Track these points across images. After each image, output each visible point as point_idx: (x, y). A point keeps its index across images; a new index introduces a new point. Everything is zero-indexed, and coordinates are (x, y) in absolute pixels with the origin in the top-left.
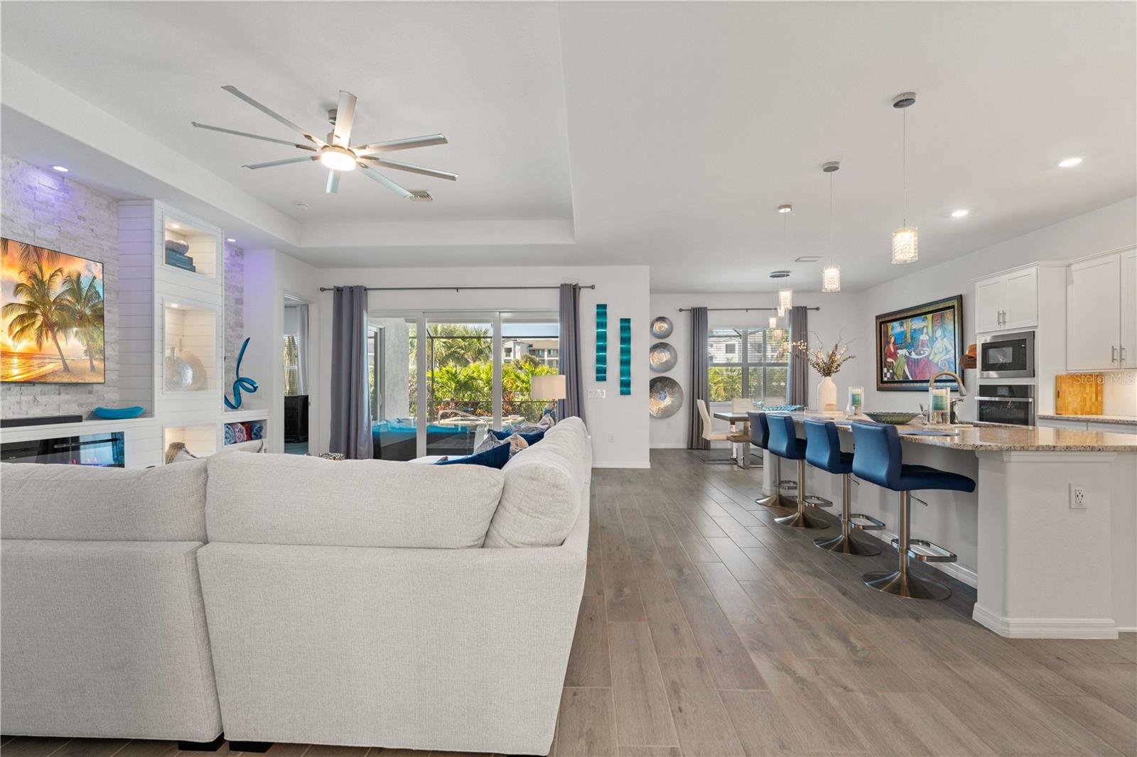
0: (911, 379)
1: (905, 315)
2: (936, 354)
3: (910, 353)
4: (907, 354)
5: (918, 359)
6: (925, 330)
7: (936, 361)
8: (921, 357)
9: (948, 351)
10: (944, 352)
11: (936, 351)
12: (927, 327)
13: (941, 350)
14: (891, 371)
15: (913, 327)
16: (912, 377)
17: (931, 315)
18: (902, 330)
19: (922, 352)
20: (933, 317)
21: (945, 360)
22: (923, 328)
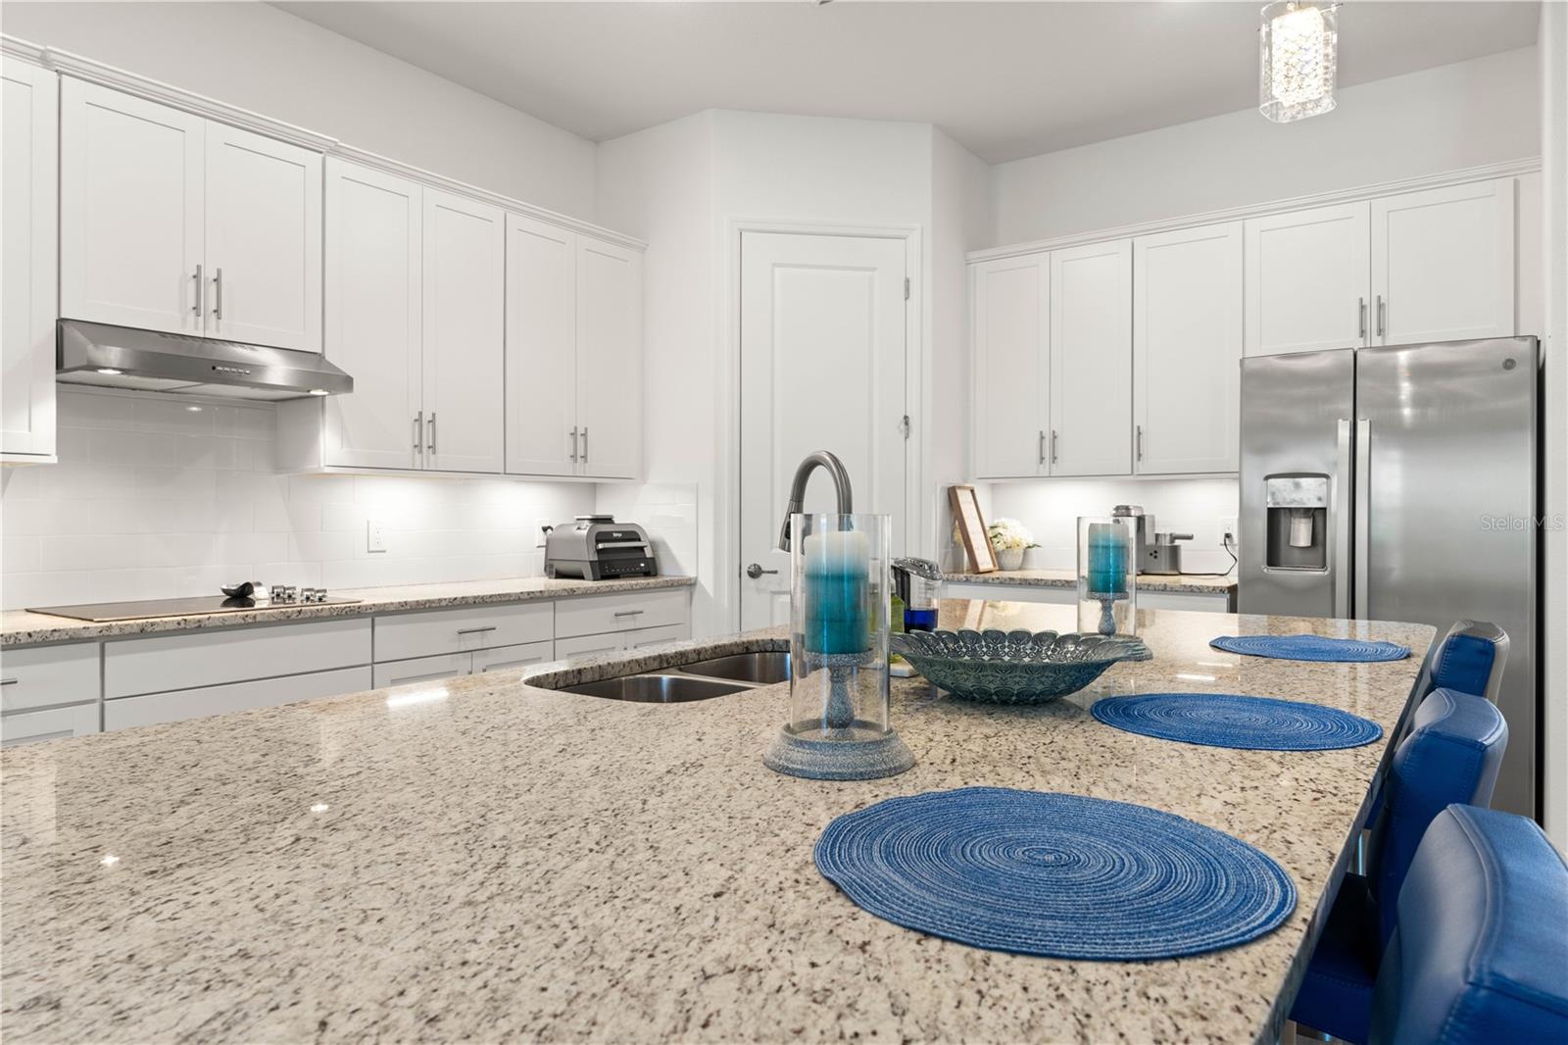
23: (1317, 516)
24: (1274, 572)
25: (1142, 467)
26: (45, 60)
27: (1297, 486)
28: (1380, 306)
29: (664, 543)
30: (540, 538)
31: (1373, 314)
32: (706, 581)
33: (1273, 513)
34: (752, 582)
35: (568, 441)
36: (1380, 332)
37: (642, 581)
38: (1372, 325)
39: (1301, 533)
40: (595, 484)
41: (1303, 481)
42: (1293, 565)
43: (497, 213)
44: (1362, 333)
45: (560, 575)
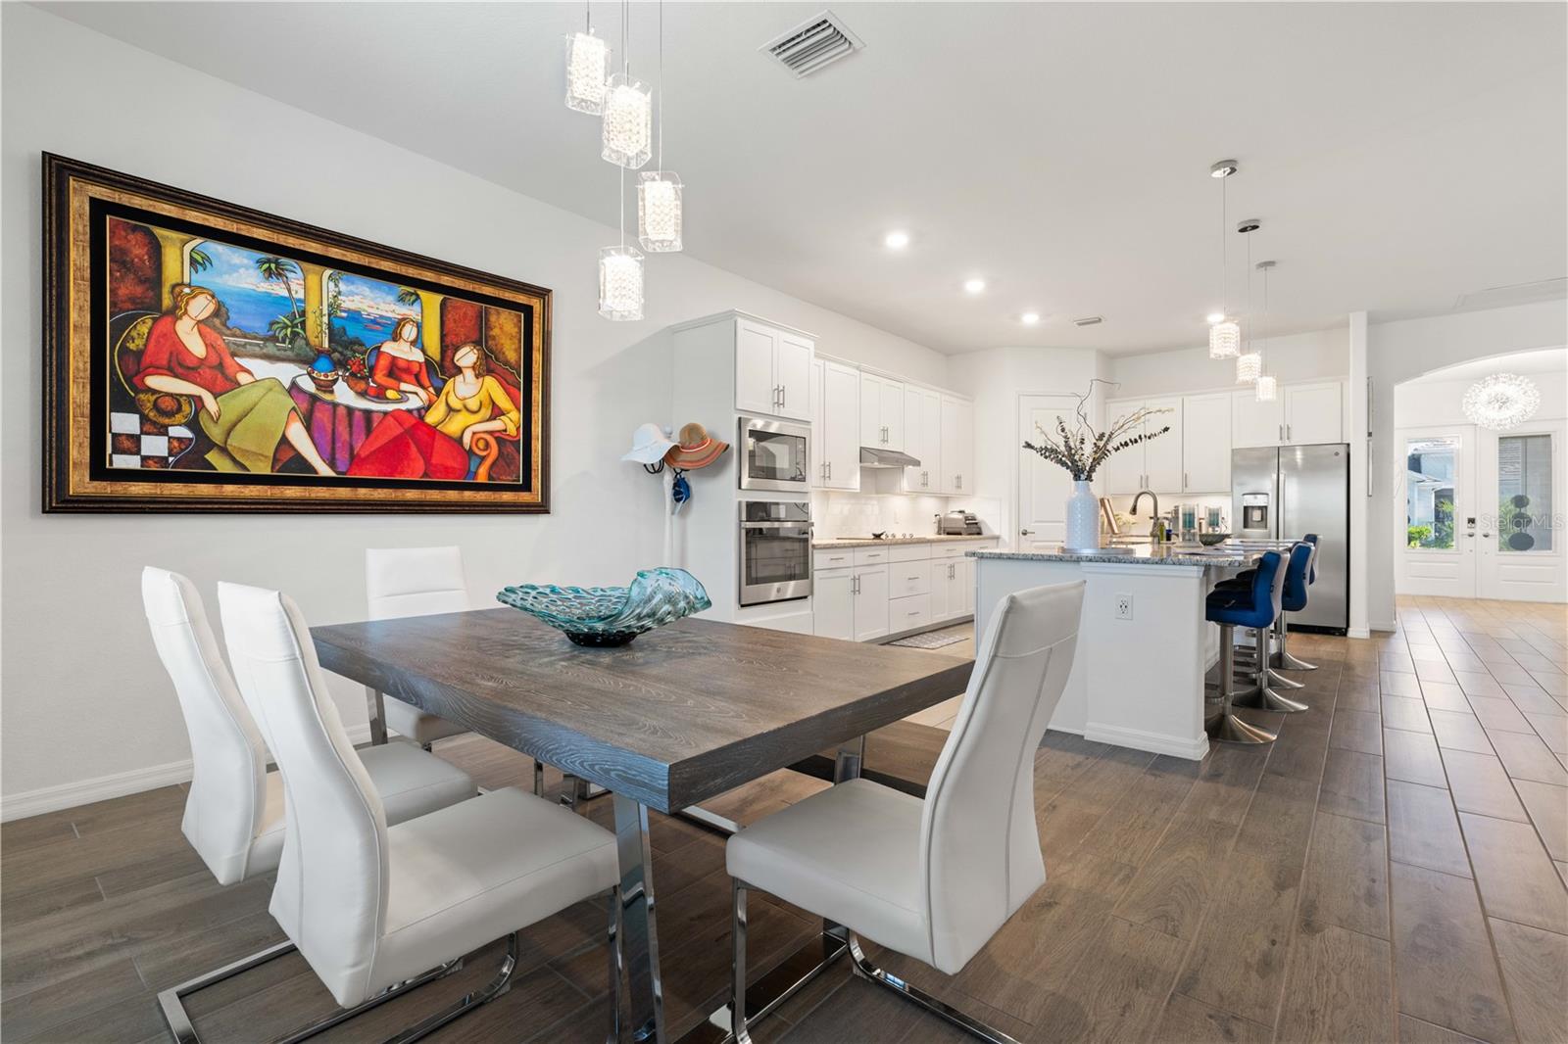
0: (324, 470)
1: (292, 242)
2: (450, 410)
3: (328, 387)
4: (308, 385)
5: (368, 413)
6: (410, 332)
7: (453, 427)
8: (390, 407)
9: (497, 413)
10: (486, 412)
11: (455, 403)
12: (419, 326)
13: (473, 404)
14: (181, 432)
15: (347, 303)
16: (332, 464)
17: (439, 298)
18: (278, 289)
19: (390, 394)
20: (443, 305)
21: (491, 433)
22: (400, 323)
23: (1264, 509)
24: (1246, 530)
25: (1187, 490)
26: (858, 368)
27: (1256, 498)
28: (1288, 428)
29: (985, 523)
30: (934, 519)
31: (1285, 431)
32: (1005, 536)
33: (1246, 508)
34: (1024, 537)
35: (955, 481)
36: (1288, 438)
37: (976, 536)
38: (1285, 435)
39: (1256, 516)
40: (948, 497)
41: (1259, 496)
42: (1253, 527)
43: (938, 395)
44: (1281, 438)
45: (948, 534)
